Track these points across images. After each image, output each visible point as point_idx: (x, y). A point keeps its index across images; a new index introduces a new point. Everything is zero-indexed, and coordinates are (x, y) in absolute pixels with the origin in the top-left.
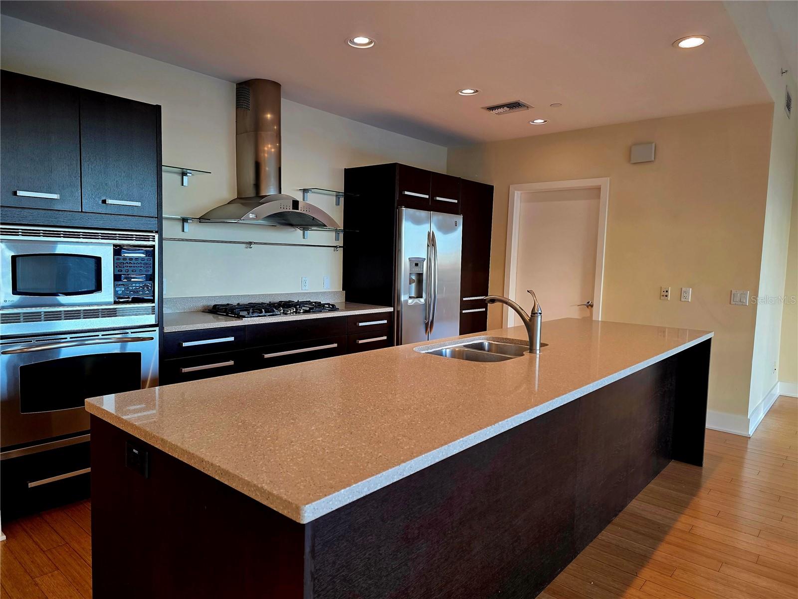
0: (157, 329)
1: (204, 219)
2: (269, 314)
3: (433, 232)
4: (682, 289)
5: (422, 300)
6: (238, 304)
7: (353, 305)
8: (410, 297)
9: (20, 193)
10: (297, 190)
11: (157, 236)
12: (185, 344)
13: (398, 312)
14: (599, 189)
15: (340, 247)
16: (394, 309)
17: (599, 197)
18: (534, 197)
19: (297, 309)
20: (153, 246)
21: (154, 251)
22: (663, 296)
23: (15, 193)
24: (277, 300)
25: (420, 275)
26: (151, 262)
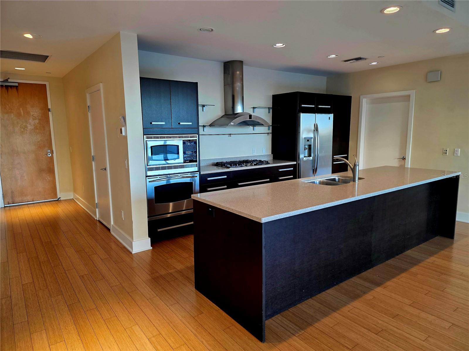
0: (198, 173)
1: (211, 125)
2: (240, 166)
3: (317, 124)
4: (454, 149)
5: (311, 158)
6: (226, 162)
7: (276, 161)
8: (305, 157)
9: (153, 123)
10: (251, 108)
11: (197, 135)
12: (209, 179)
13: (299, 164)
14: (409, 96)
15: (270, 133)
16: (297, 163)
17: (409, 101)
18: (374, 102)
19: (251, 164)
20: (196, 140)
21: (196, 141)
22: (444, 153)
23: (151, 123)
24: (242, 159)
25: (310, 146)
26: (196, 146)
